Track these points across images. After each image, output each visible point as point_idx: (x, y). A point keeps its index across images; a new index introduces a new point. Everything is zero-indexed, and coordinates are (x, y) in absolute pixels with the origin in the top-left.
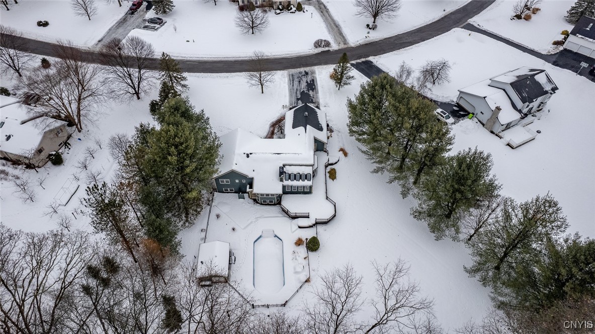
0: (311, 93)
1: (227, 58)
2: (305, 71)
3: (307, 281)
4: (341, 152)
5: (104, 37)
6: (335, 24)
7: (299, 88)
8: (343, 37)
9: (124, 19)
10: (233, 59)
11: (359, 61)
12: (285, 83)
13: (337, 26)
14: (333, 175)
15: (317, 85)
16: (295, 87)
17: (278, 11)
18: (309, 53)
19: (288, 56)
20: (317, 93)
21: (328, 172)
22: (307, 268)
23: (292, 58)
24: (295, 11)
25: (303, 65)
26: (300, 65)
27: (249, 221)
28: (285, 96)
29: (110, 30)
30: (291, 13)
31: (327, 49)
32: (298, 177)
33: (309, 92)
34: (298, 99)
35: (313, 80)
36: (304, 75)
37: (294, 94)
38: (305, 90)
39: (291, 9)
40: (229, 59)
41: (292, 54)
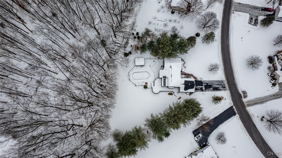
0: (211, 89)
1: (232, 55)
2: (226, 87)
3: (136, 85)
4: (179, 97)
5: (243, 4)
6: (264, 101)
7: (214, 84)
8: (253, 105)
9: (258, 8)
10: (231, 58)
11: (235, 110)
12: (217, 79)
13: (262, 102)
14: (170, 94)
15: (217, 91)
16: (215, 83)
17: (270, 74)
18: (239, 89)
19: (236, 80)
20: (211, 91)
21: (171, 93)
22: (139, 85)
23: (234, 82)
24: (272, 83)
25: (230, 86)
26: (230, 85)
27: (153, 70)
28: (208, 79)
29: (248, 5)
30: (270, 80)
31: (243, 97)
32: (165, 82)
33: (212, 88)
34: (207, 84)
35: (220, 90)
36: (223, 86)
37: (210, 82)
38: (213, 87)
39: (272, 81)
40: (231, 56)
41: (237, 81)
